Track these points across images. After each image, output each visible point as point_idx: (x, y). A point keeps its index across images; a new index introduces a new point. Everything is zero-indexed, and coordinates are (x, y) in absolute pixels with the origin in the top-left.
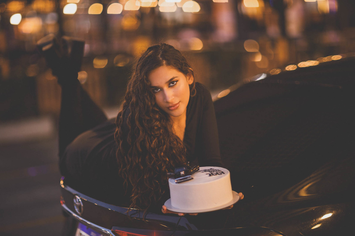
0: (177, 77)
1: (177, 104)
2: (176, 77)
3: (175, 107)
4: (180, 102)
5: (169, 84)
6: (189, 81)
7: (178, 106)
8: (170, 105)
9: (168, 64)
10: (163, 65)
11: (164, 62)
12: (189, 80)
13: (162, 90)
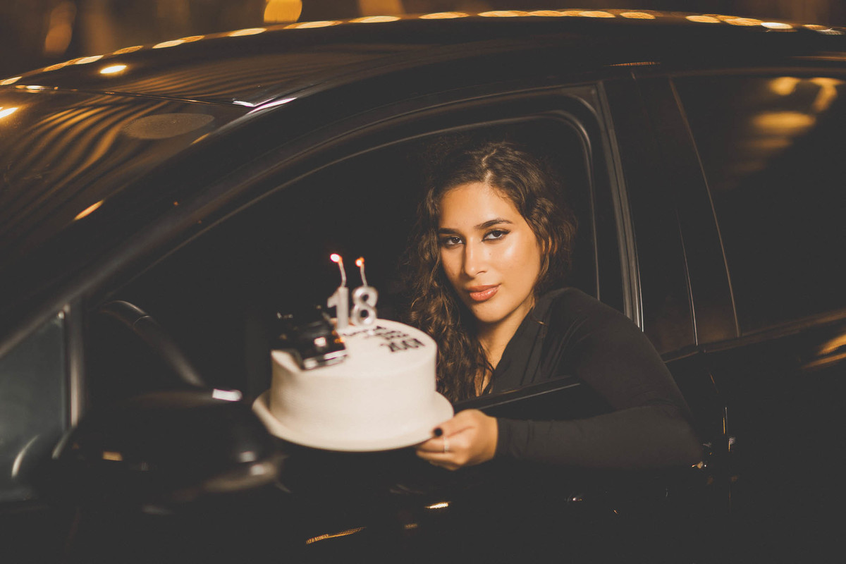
0: (509, 222)
1: (492, 287)
2: (504, 221)
3: (483, 295)
5: (486, 234)
7: (493, 295)
10: (484, 181)
11: (489, 175)
13: (465, 243)
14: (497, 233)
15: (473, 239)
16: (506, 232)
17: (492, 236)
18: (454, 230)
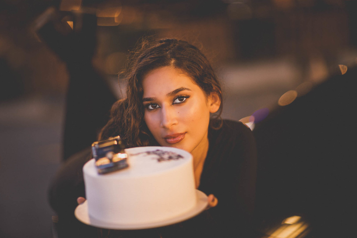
0: (188, 89)
1: (181, 134)
2: (186, 89)
3: (175, 139)
4: (186, 132)
5: (174, 100)
6: (212, 107)
7: (182, 139)
8: (169, 133)
9: (179, 65)
10: (170, 65)
11: (173, 61)
12: (212, 105)
13: (161, 107)
14: (181, 98)
15: (166, 104)
16: (188, 97)
17: (177, 101)
18: (153, 98)
